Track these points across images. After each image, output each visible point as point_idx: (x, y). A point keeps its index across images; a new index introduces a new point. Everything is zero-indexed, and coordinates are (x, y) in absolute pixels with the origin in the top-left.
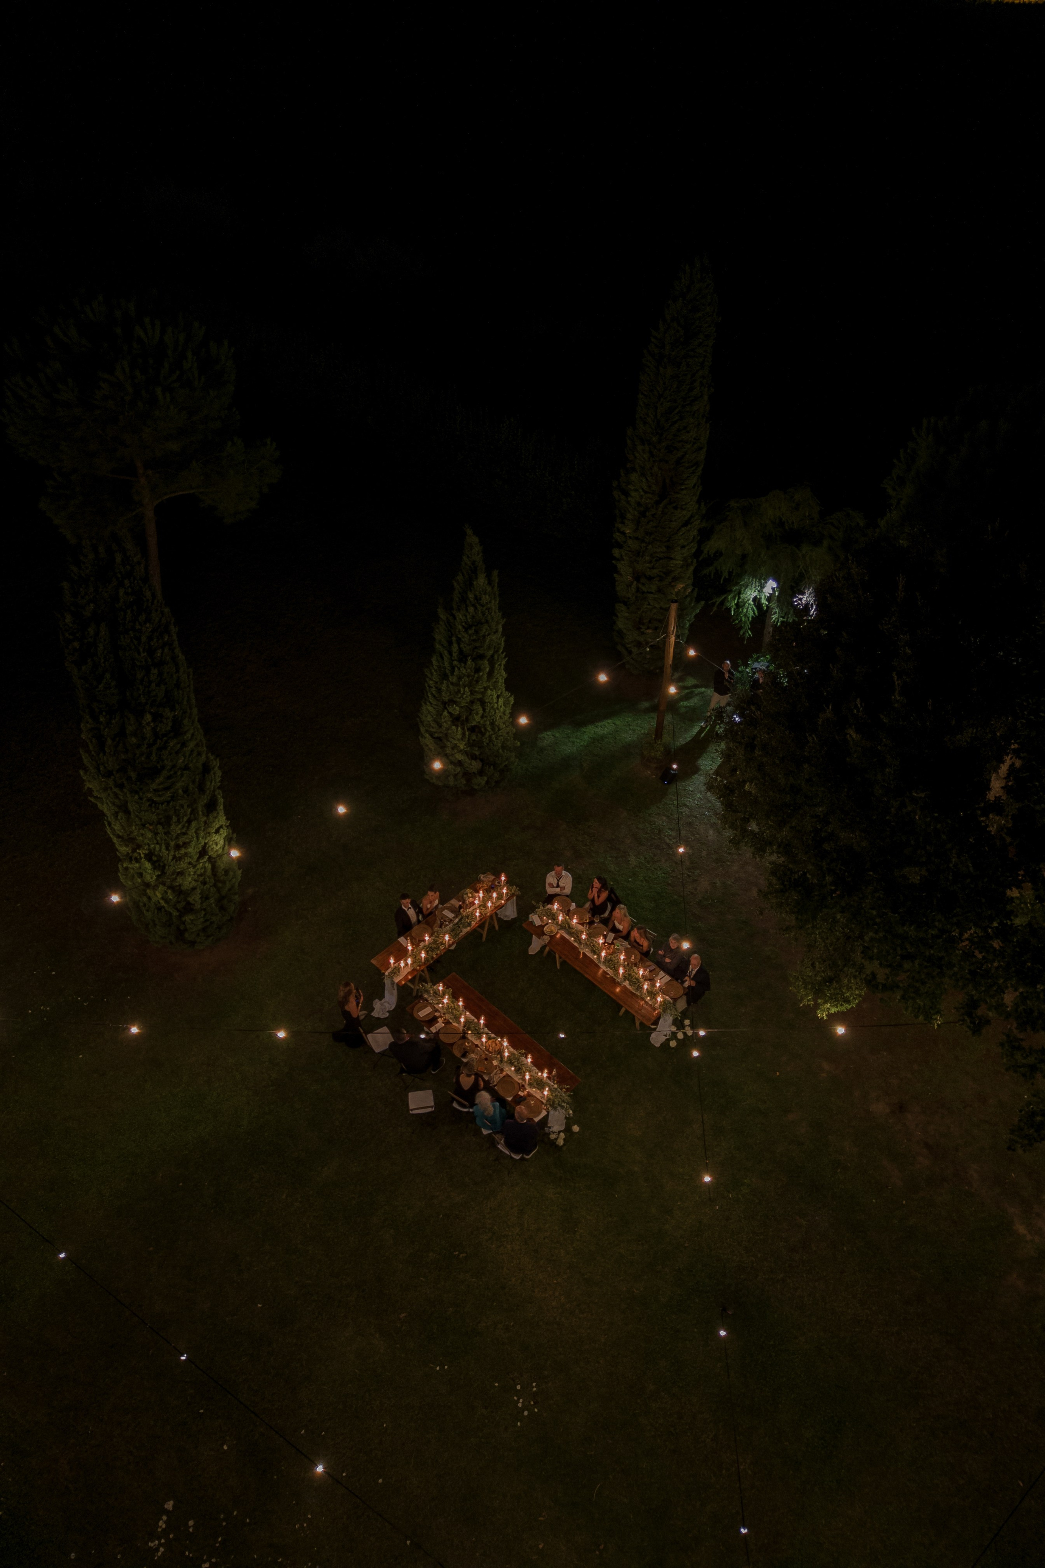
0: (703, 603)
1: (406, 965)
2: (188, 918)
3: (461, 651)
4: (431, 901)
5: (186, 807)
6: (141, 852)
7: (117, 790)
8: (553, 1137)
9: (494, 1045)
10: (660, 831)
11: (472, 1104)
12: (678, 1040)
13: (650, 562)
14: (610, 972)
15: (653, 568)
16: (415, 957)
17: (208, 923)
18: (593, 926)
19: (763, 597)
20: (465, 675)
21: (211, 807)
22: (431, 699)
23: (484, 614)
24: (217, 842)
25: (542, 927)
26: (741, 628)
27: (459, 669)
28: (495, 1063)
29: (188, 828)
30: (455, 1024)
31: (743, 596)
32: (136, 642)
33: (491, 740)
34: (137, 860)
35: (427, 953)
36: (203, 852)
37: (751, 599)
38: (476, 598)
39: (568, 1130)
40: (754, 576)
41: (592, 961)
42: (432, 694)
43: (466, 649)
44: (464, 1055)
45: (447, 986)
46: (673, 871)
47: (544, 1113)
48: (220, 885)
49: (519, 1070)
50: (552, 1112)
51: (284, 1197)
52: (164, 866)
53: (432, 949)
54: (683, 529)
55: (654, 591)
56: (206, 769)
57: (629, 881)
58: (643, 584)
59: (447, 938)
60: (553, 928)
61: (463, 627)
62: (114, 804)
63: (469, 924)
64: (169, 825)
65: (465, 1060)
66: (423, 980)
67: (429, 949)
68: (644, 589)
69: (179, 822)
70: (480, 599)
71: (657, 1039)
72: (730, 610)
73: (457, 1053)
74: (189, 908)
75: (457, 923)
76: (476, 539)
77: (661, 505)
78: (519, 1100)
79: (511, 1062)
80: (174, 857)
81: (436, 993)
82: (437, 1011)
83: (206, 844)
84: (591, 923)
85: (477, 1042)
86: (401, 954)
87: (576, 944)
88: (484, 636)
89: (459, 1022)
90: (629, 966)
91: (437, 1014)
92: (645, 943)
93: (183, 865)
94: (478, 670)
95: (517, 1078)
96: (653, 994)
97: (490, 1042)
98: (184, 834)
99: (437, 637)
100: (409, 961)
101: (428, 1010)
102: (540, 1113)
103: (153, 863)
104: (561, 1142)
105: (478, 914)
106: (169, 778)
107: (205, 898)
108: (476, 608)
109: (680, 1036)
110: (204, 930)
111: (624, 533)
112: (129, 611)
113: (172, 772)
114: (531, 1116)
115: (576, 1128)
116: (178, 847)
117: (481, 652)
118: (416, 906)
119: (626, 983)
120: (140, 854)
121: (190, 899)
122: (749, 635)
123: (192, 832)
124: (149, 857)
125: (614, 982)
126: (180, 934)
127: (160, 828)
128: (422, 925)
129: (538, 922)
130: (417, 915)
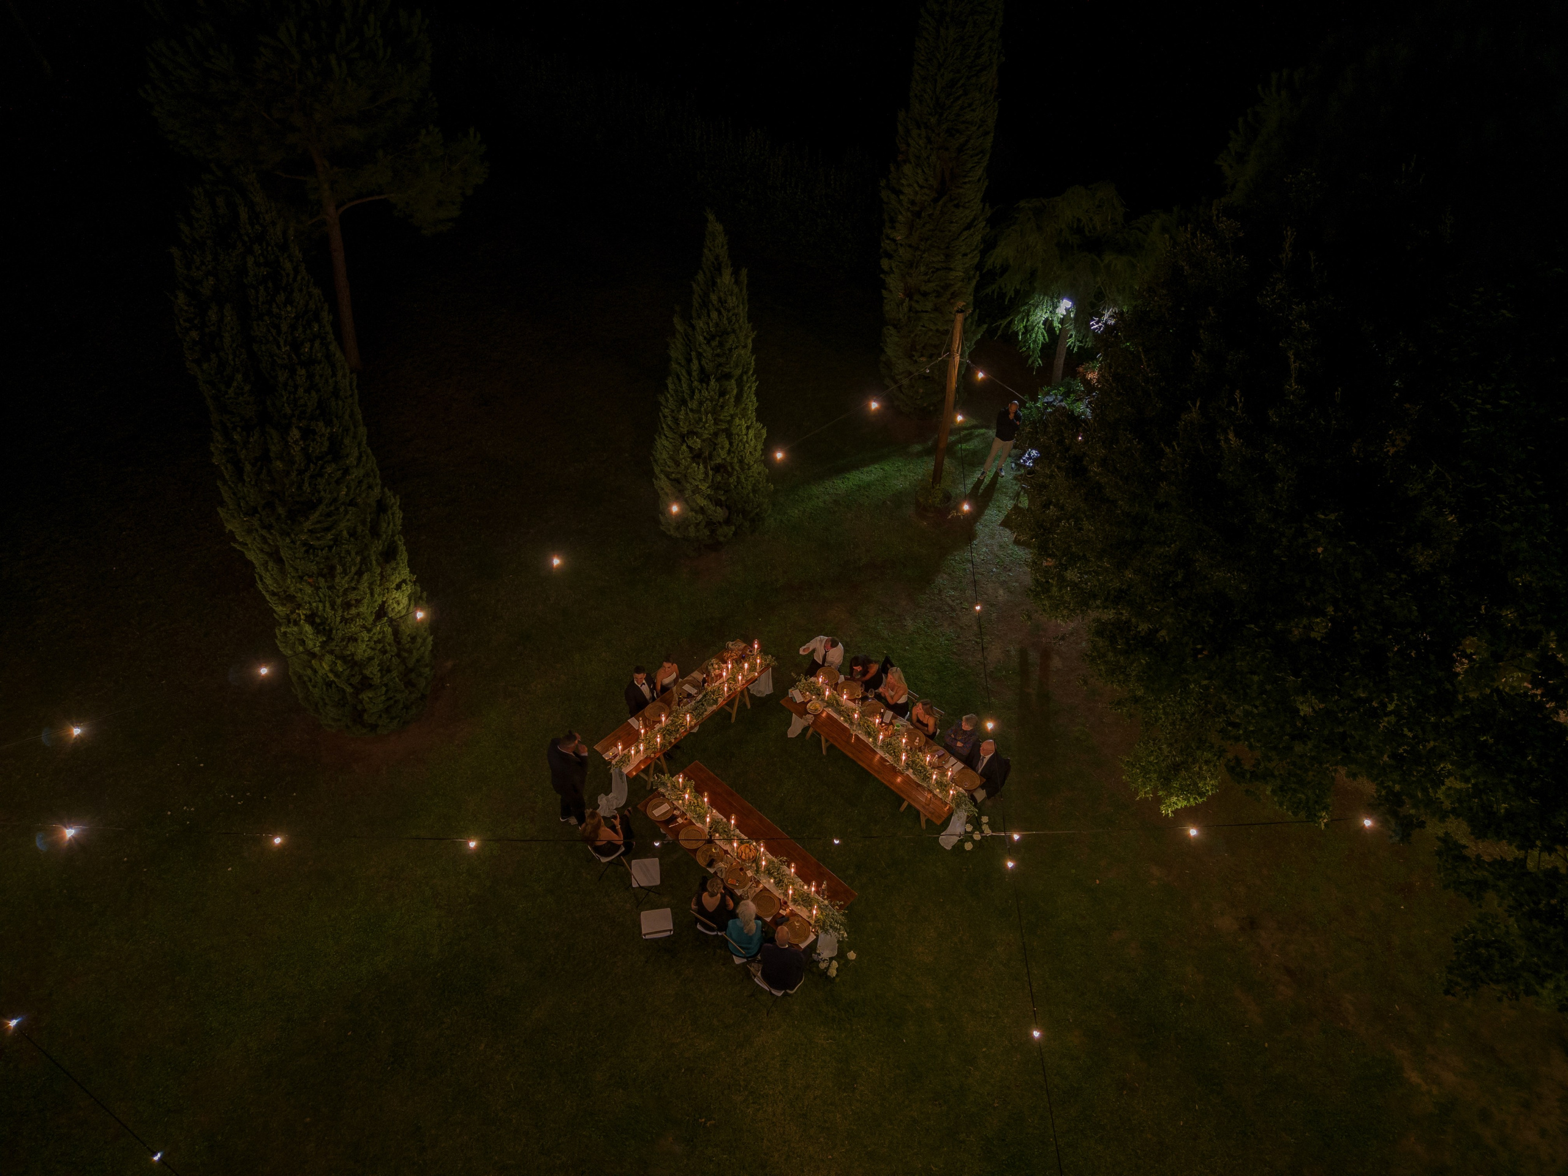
0: (985, 326)
1: (637, 753)
2: (366, 696)
3: (702, 370)
4: (668, 675)
5: (353, 553)
6: (300, 612)
7: (264, 532)
8: (823, 966)
9: (748, 851)
10: (940, 591)
12: (974, 842)
13: (926, 274)
14: (889, 758)
15: (929, 281)
16: (649, 742)
17: (392, 702)
18: (867, 703)
19: (1055, 319)
20: (707, 399)
21: (389, 555)
22: (667, 431)
23: (730, 321)
24: (399, 600)
25: (805, 704)
26: (1029, 356)
27: (700, 392)
28: (749, 874)
29: (358, 581)
30: (699, 825)
31: (1032, 318)
32: (274, 332)
33: (739, 481)
34: (296, 623)
35: (664, 737)
36: (381, 612)
37: (1042, 322)
38: (720, 300)
39: (841, 956)
40: (1045, 294)
41: (866, 745)
42: (668, 426)
43: (709, 367)
44: (711, 864)
45: (688, 778)
46: (958, 637)
47: (812, 937)
48: (405, 655)
49: (779, 883)
50: (822, 936)
51: (482, 1047)
52: (331, 630)
53: (670, 734)
54: (966, 233)
55: (929, 310)
56: (382, 507)
57: (905, 650)
58: (917, 302)
59: (688, 718)
60: (818, 705)
61: (705, 338)
62: (262, 551)
63: (716, 701)
64: (333, 577)
65: (712, 871)
66: (660, 770)
67: (666, 732)
68: (918, 307)
69: (345, 572)
70: (726, 302)
71: (948, 840)
72: (1017, 334)
73: (702, 861)
74: (366, 683)
75: (700, 701)
76: (719, 227)
77: (941, 203)
78: (779, 920)
79: (769, 873)
80: (343, 617)
81: (675, 786)
82: (676, 808)
83: (384, 603)
84: (864, 699)
85: (727, 847)
86: (632, 738)
87: (846, 725)
88: (730, 350)
89: (704, 822)
90: (912, 750)
91: (676, 812)
92: (931, 721)
93: (354, 628)
94: (722, 394)
95: (777, 893)
96: (942, 785)
97: (743, 847)
98: (354, 589)
99: (673, 354)
100: (642, 748)
101: (665, 807)
102: (807, 937)
103: (316, 626)
104: (833, 972)
105: (725, 689)
106: (329, 515)
107: (385, 670)
108: (720, 313)
109: (977, 836)
110: (387, 710)
111: (894, 240)
112: (262, 288)
113: (332, 508)
114: (794, 941)
115: (852, 955)
116: (347, 606)
117: (726, 370)
118: (651, 681)
119: (910, 772)
120: (299, 615)
121: (367, 672)
122: (1039, 364)
123: (364, 586)
124: (311, 619)
125: (894, 771)
126: (358, 716)
127: (322, 580)
128: (658, 703)
129: (799, 698)
130: (652, 691)
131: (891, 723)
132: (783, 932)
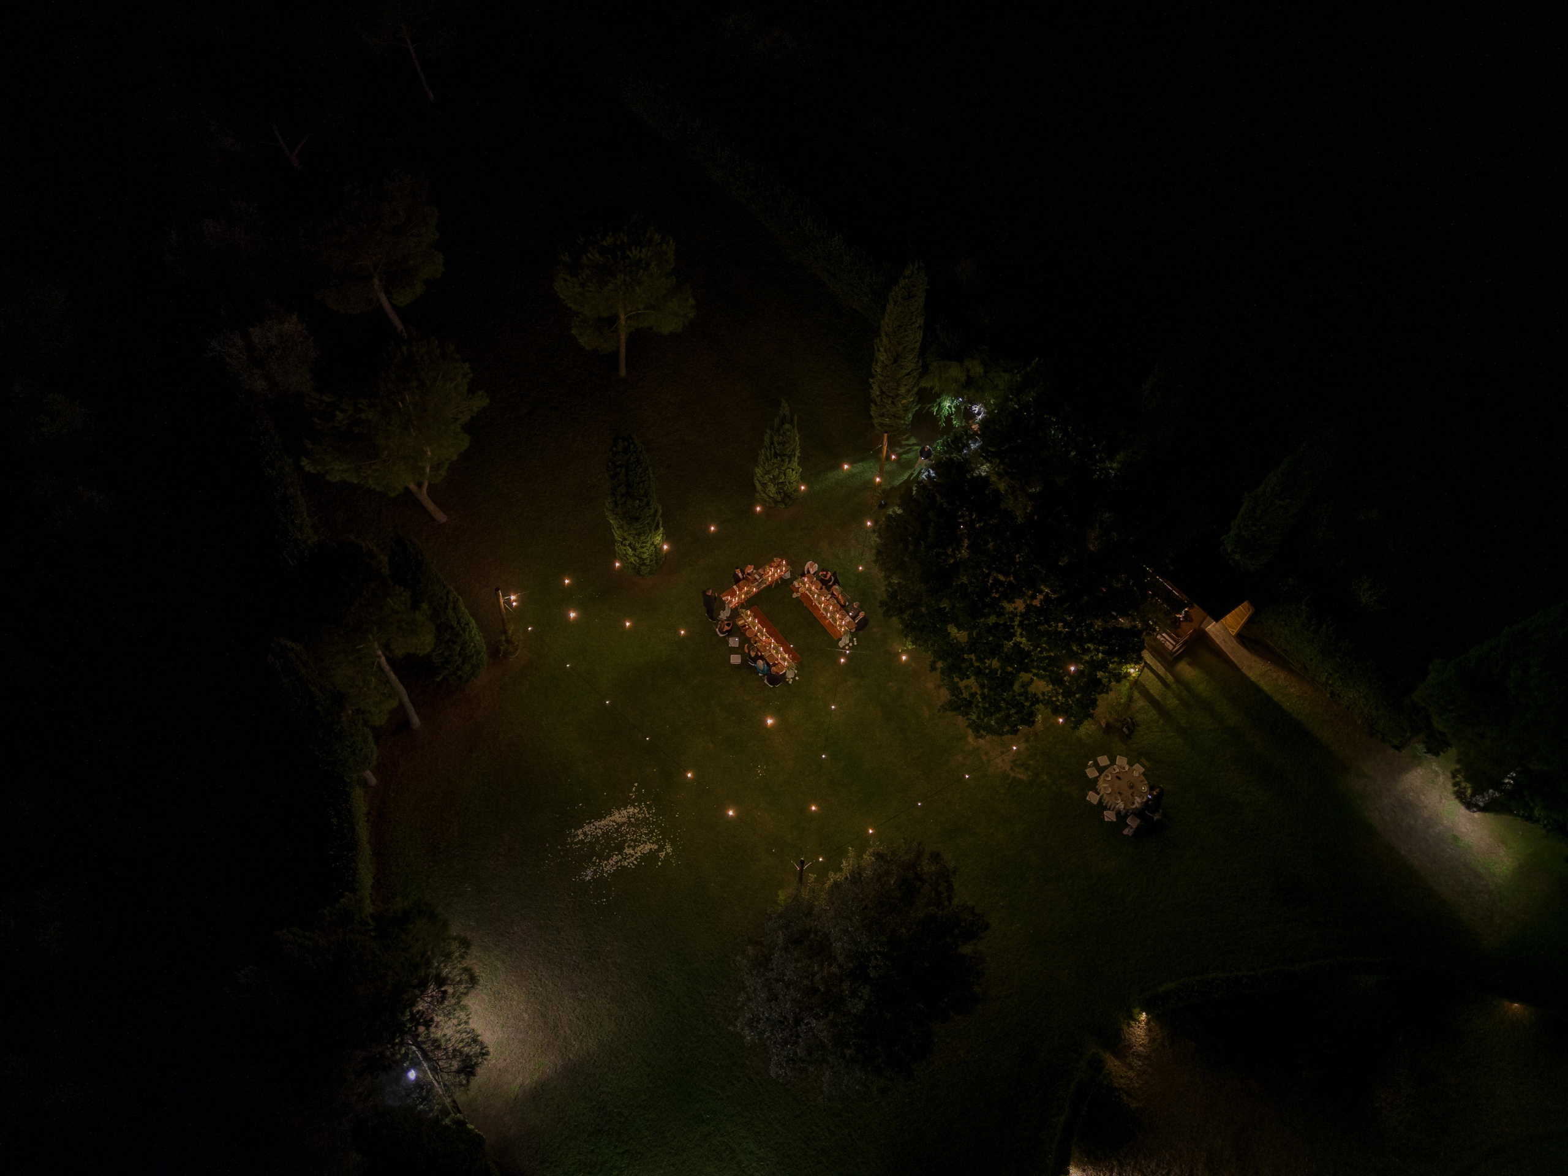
1: (735, 600)
2: (643, 567)
3: (775, 452)
4: (750, 569)
5: (647, 529)
7: (620, 521)
8: (787, 680)
11: (756, 663)
13: (888, 388)
14: (824, 613)
15: (890, 391)
16: (739, 596)
17: (651, 570)
20: (776, 461)
21: (657, 528)
22: (760, 467)
24: (658, 539)
26: (940, 420)
27: (774, 458)
28: (768, 648)
29: (648, 536)
30: (753, 629)
31: (940, 405)
33: (788, 488)
34: (625, 546)
35: (745, 596)
36: (653, 544)
38: (784, 432)
39: (794, 679)
40: (948, 396)
41: (817, 607)
42: (761, 465)
43: (778, 452)
44: (755, 643)
45: (751, 611)
47: (784, 671)
48: (660, 558)
49: (776, 653)
50: (788, 671)
52: (636, 549)
56: (657, 514)
59: (754, 589)
61: (777, 443)
62: (617, 525)
63: (766, 583)
65: (755, 645)
66: (742, 608)
67: (747, 593)
70: (786, 433)
71: (841, 644)
73: (752, 642)
74: (644, 564)
76: (786, 403)
78: (775, 665)
79: (774, 649)
80: (641, 546)
81: (747, 615)
82: (746, 622)
83: (653, 541)
84: (821, 588)
85: (761, 638)
86: (733, 595)
87: (811, 599)
89: (755, 628)
90: (833, 613)
91: (746, 624)
93: (644, 550)
94: (783, 461)
95: (776, 656)
96: (841, 626)
97: (767, 639)
98: (645, 537)
100: (737, 599)
101: (743, 621)
103: (631, 548)
104: (790, 683)
105: (770, 579)
107: (651, 561)
108: (783, 437)
110: (649, 572)
113: (644, 519)
114: (779, 671)
115: (797, 678)
116: (643, 543)
118: (743, 572)
119: (831, 620)
121: (645, 561)
123: (649, 538)
124: (630, 545)
125: (825, 618)
126: (638, 572)
127: (636, 537)
128: (744, 581)
129: (797, 586)
130: (743, 575)
131: (829, 600)
132: (774, 669)
